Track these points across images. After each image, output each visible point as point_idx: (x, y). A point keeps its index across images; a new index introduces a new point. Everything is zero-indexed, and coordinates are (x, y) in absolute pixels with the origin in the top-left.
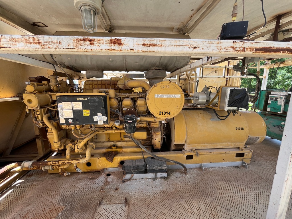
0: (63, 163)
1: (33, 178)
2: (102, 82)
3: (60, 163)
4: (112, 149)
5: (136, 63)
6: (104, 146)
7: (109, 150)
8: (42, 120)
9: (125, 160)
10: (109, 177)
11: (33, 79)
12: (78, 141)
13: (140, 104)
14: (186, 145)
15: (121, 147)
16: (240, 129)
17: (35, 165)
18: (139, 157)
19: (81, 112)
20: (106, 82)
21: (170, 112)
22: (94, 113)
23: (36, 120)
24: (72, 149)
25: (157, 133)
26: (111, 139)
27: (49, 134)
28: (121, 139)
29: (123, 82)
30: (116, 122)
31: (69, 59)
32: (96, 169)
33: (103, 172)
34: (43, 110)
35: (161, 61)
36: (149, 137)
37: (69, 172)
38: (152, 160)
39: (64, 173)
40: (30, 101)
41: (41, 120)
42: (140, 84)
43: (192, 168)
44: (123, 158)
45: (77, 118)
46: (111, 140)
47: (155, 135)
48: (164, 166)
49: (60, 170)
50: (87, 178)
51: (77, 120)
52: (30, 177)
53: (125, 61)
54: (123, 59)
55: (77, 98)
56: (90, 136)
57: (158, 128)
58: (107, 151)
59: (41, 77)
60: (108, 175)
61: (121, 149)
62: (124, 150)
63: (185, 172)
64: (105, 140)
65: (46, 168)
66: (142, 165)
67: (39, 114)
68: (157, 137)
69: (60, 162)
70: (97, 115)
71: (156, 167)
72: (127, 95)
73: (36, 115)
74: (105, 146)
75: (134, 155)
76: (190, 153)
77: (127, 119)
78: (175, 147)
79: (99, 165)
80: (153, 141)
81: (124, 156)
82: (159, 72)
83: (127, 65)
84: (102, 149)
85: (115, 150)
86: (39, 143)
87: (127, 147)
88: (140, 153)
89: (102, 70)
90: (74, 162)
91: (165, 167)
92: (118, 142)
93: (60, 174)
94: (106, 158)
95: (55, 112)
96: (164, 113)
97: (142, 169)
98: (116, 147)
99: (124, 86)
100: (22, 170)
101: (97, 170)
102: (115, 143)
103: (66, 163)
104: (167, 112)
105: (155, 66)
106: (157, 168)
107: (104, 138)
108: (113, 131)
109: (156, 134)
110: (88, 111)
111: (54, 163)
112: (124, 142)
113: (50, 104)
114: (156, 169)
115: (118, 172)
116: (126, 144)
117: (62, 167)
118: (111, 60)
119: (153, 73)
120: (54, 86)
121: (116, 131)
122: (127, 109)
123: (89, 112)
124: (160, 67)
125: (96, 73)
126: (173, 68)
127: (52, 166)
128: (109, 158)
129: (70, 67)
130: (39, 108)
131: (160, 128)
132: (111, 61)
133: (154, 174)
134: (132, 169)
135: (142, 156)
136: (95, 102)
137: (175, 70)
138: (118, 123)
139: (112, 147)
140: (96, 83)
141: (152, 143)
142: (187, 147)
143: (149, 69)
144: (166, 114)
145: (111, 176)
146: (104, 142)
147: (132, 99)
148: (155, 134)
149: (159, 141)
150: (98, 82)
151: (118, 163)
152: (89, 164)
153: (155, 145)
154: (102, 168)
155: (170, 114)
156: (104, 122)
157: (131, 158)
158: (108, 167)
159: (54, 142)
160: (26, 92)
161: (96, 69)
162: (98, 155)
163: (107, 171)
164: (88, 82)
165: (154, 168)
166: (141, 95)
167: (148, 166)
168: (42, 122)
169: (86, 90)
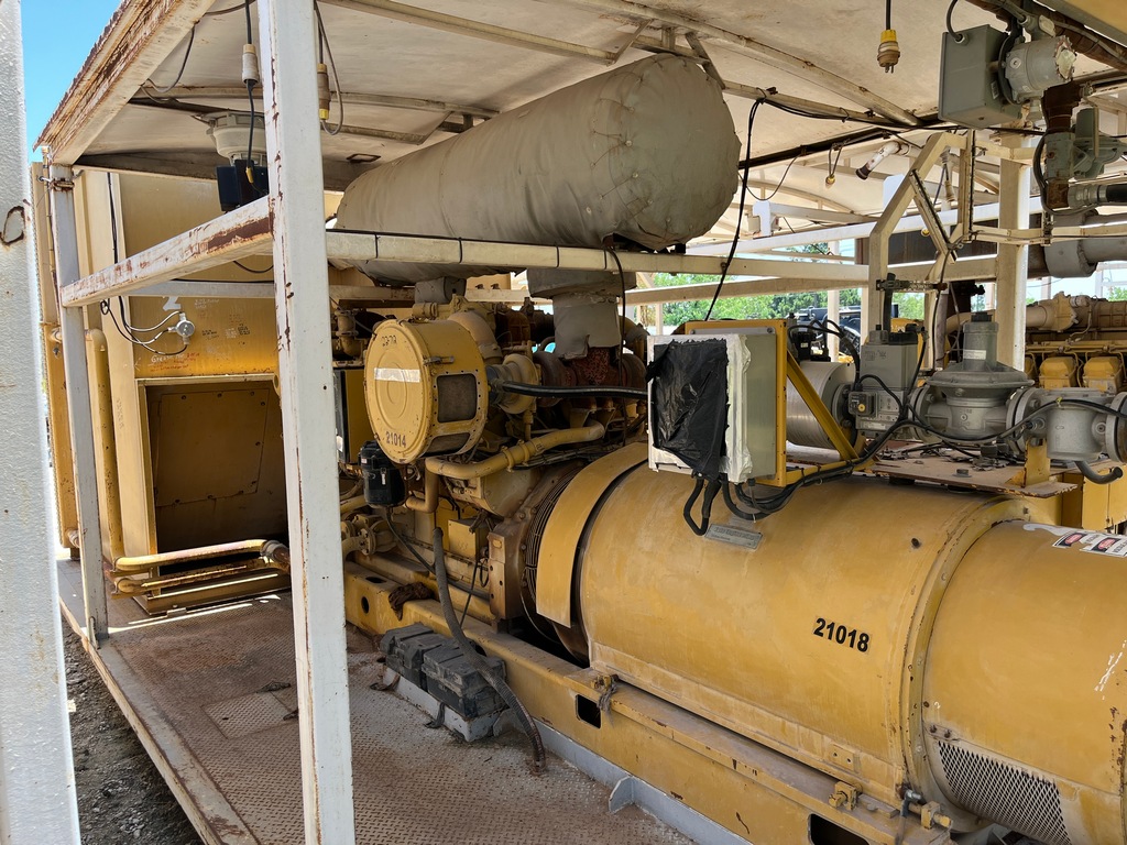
16: (841, 634)
21: (405, 438)
25: (495, 543)
32: (376, 630)
43: (596, 774)
44: (419, 615)
57: (516, 523)
66: (415, 649)
68: (495, 557)
79: (381, 617)
81: (427, 608)
96: (395, 439)
104: (400, 437)
106: (441, 681)
128: (392, 600)
134: (397, 650)
142: (594, 656)
144: (398, 441)
149: (501, 582)
153: (492, 596)
155: (405, 445)
165: (434, 675)
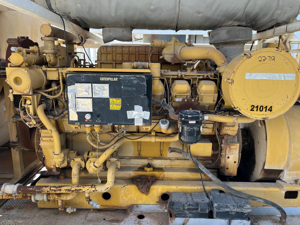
0: (69, 190)
1: (13, 212)
2: (130, 49)
3: (63, 190)
4: (146, 171)
5: (199, 13)
6: (131, 166)
7: (141, 173)
8: (35, 114)
9: (171, 193)
10: (142, 220)
11: (14, 41)
12: (90, 154)
13: (205, 91)
14: (286, 172)
15: (160, 169)
17: (22, 191)
18: (196, 188)
19: (106, 101)
20: (137, 50)
21: (271, 107)
22: (128, 106)
23: (25, 114)
24: (81, 167)
25: (232, 147)
26: (143, 154)
27: (44, 139)
28: (161, 155)
29: (172, 49)
30: (162, 123)
31: (78, 5)
32: (119, 205)
33: (131, 211)
34: (35, 96)
35: (246, 10)
36: (216, 152)
37: (74, 208)
38: (222, 194)
39: (65, 209)
40: (17, 81)
41: (33, 114)
42: (207, 54)
43: (294, 214)
44: (167, 189)
45: (98, 113)
46: (142, 156)
47: (228, 150)
48: (245, 207)
49: (60, 202)
50: (104, 219)
51: (98, 116)
52: (9, 211)
53: (177, 9)
54: (176, 6)
55: (101, 76)
56: (114, 145)
57: (234, 137)
58: (137, 175)
59: (24, 39)
60: (141, 217)
61: (162, 173)
62: (167, 174)
63: (284, 220)
64: (131, 155)
65: (38, 197)
66: (205, 203)
67: (31, 104)
68: (231, 153)
69: (63, 188)
70: (133, 109)
71: (232, 207)
72: (179, 73)
73: (26, 106)
74: (133, 166)
75: (187, 185)
76: (294, 186)
77: (187, 118)
78: (263, 174)
79: (125, 198)
80: (223, 161)
81: (168, 185)
82: (241, 30)
83: (180, 17)
84: (127, 171)
85: (151, 173)
86: (16, 155)
87: (172, 169)
88: (196, 182)
89: (131, 27)
90: (87, 189)
91: (247, 209)
92: (155, 159)
93: (60, 209)
94: (138, 186)
95: (51, 102)
96: (261, 108)
97: (205, 210)
98: (152, 169)
99: (173, 56)
100: (2, 197)
101: (121, 207)
102: (150, 162)
103: (73, 191)
104: (266, 107)
105: (234, 19)
106: (233, 210)
107: (131, 151)
108: (153, 140)
109: (230, 148)
110: (119, 101)
111: (53, 190)
112: (167, 159)
113: (43, 86)
114: (231, 212)
115: (158, 213)
116: (170, 163)
117: (64, 198)
118: (152, 7)
119: (228, 32)
120: (50, 55)
121: (158, 140)
122: (183, 100)
123: (121, 103)
124: (242, 22)
125: (120, 32)
126: (269, 22)
127: (48, 194)
128: (142, 188)
129: (78, 20)
130: (31, 94)
131: (236, 137)
132: (153, 11)
133: (227, 221)
134: (186, 208)
135: (202, 187)
136: (132, 86)
137: (272, 27)
138: (166, 125)
139: (146, 169)
140: (119, 50)
141: (222, 165)
142: (286, 176)
143: (219, 26)
144: (264, 109)
145: (145, 219)
146: (131, 158)
147: (189, 81)
148: (228, 148)
149: (235, 162)
150: (124, 49)
151: (158, 196)
152: (106, 196)
153: (227, 168)
154: (130, 203)
155: (271, 110)
156: (145, 121)
157: (180, 189)
158: (139, 202)
159: (54, 154)
160: (9, 64)
161: (121, 25)
162: (122, 181)
163: (139, 210)
164: (105, 49)
165: (227, 210)
166: (206, 75)
167: (215, 205)
168: (35, 117)
169: (101, 63)
